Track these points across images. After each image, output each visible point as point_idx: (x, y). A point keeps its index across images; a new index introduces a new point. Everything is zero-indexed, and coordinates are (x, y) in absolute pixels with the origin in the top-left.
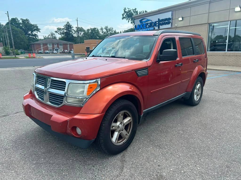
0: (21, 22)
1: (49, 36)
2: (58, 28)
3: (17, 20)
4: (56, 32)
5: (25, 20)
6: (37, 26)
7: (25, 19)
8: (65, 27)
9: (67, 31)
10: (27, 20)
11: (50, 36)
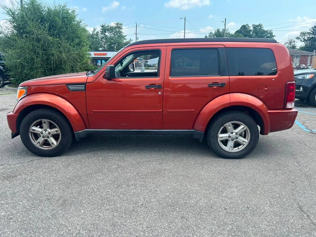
0: (252, 28)
1: (286, 44)
2: (302, 33)
3: (248, 26)
4: (298, 38)
5: (257, 26)
6: (272, 32)
7: (257, 24)
8: (312, 30)
9: (314, 35)
10: (260, 25)
11: (288, 44)
